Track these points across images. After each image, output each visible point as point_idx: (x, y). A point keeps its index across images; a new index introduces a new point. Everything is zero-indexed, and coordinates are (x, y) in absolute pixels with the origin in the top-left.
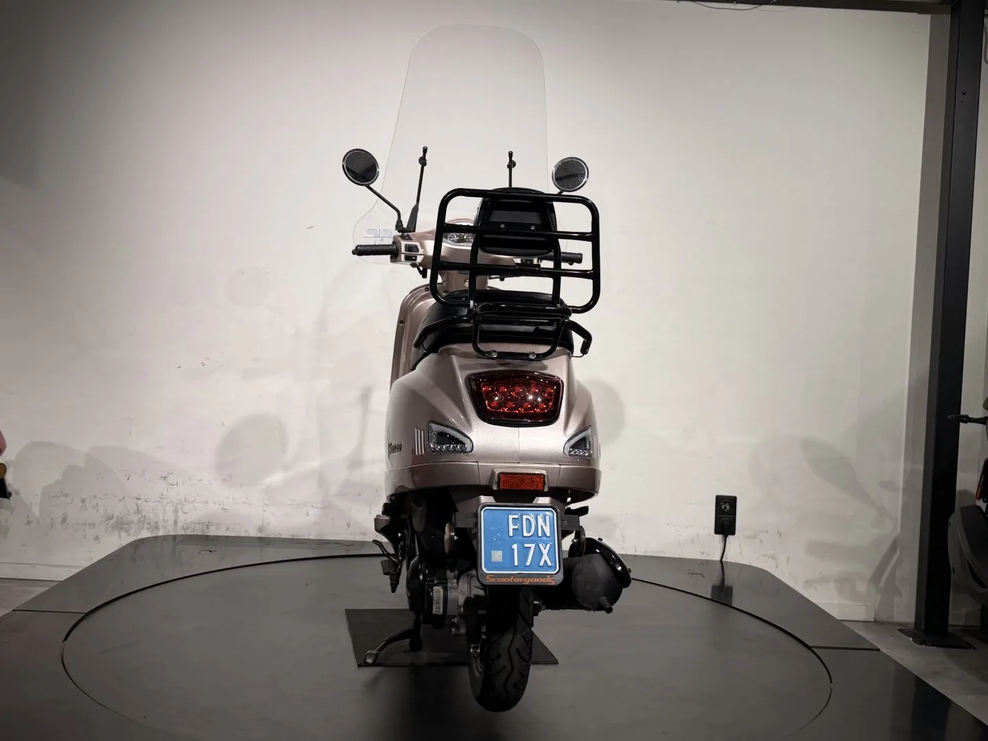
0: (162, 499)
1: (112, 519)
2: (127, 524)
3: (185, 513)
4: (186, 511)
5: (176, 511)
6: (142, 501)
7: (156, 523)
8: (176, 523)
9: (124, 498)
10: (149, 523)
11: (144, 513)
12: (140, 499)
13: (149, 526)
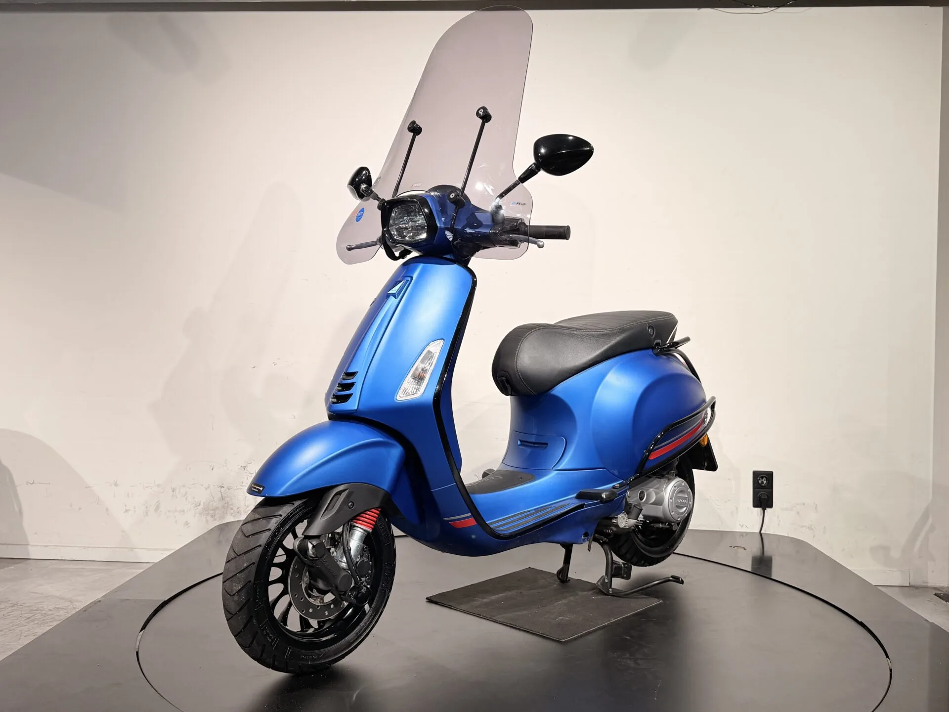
0: (243, 486)
1: (199, 505)
2: (213, 510)
7: (238, 508)
9: (209, 487)
10: (232, 509)
11: (227, 499)
12: (224, 487)
13: (232, 511)
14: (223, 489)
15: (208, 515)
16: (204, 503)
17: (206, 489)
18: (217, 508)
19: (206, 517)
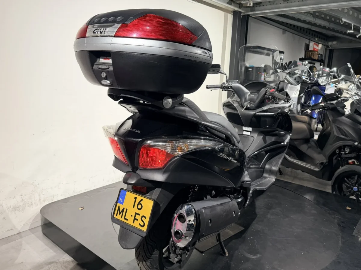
0: (33, 192)
1: (10, 207)
2: (17, 208)
3: (44, 195)
4: (44, 194)
5: (39, 195)
6: (23, 196)
7: (31, 203)
8: (40, 200)
9: (15, 197)
10: (28, 204)
11: (25, 200)
12: (23, 195)
13: (28, 205)
14: (22, 197)
15: (15, 210)
16: (13, 206)
17: (13, 199)
18: (20, 206)
19: (15, 212)
